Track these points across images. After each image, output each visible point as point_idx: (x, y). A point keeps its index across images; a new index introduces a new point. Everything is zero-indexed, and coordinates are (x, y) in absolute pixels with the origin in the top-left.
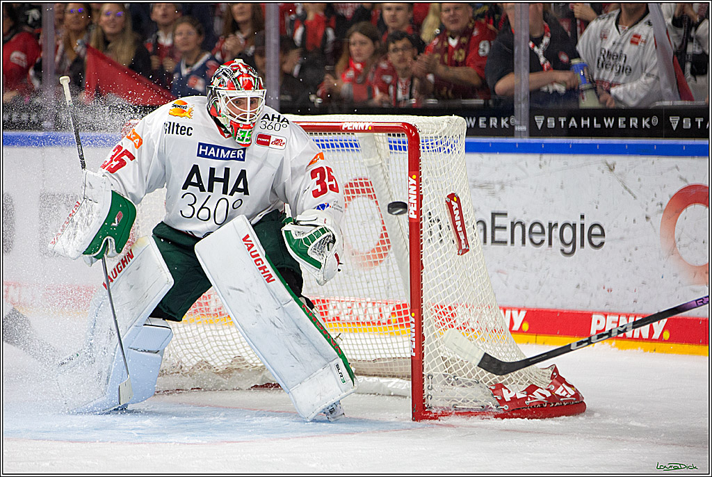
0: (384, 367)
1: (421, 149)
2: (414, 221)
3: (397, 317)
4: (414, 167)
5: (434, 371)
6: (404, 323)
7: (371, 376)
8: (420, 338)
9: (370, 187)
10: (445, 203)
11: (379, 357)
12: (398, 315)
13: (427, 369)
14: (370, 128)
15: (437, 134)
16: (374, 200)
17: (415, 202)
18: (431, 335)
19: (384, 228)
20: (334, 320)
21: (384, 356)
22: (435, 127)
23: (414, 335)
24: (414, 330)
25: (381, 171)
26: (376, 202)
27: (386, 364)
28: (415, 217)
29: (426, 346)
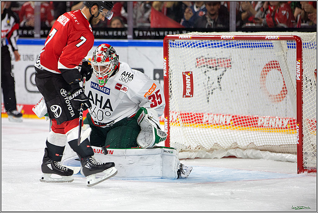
0: (284, 149)
1: (303, 48)
2: (299, 81)
3: (290, 126)
4: (299, 56)
5: (308, 151)
6: (294, 128)
7: (278, 152)
8: (301, 136)
9: (278, 66)
10: (314, 73)
11: (282, 144)
12: (291, 125)
13: (305, 150)
14: (279, 38)
15: (310, 41)
16: (280, 71)
17: (300, 72)
18: (306, 134)
19: (285, 85)
20: (260, 127)
21: (284, 144)
22: (309, 38)
23: (298, 134)
24: (298, 132)
25: (284, 58)
26: (281, 72)
27: (285, 147)
28: (299, 79)
29: (304, 139)
